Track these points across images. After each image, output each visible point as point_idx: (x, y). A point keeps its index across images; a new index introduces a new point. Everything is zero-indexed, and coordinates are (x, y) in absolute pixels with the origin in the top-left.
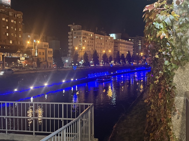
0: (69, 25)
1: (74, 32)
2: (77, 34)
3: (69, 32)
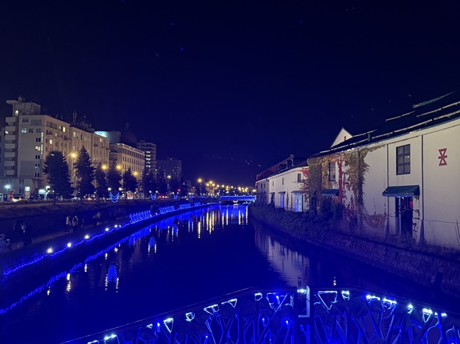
0: (8, 102)
1: (21, 118)
2: (31, 124)
3: (7, 118)
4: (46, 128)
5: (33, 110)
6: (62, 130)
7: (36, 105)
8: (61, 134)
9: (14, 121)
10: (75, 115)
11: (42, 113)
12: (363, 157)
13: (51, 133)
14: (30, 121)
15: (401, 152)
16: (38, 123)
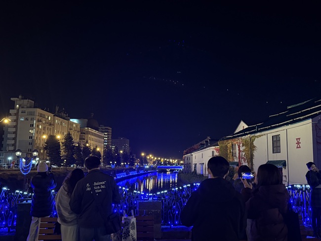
0: (12, 99)
1: (21, 110)
2: (27, 115)
3: (10, 110)
4: (37, 117)
5: (28, 105)
6: (48, 118)
7: (31, 101)
8: (47, 121)
9: (16, 112)
10: (57, 108)
11: (35, 107)
12: (253, 141)
13: (40, 121)
14: (26, 112)
15: (275, 139)
16: (32, 114)
